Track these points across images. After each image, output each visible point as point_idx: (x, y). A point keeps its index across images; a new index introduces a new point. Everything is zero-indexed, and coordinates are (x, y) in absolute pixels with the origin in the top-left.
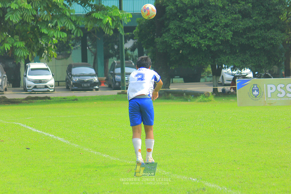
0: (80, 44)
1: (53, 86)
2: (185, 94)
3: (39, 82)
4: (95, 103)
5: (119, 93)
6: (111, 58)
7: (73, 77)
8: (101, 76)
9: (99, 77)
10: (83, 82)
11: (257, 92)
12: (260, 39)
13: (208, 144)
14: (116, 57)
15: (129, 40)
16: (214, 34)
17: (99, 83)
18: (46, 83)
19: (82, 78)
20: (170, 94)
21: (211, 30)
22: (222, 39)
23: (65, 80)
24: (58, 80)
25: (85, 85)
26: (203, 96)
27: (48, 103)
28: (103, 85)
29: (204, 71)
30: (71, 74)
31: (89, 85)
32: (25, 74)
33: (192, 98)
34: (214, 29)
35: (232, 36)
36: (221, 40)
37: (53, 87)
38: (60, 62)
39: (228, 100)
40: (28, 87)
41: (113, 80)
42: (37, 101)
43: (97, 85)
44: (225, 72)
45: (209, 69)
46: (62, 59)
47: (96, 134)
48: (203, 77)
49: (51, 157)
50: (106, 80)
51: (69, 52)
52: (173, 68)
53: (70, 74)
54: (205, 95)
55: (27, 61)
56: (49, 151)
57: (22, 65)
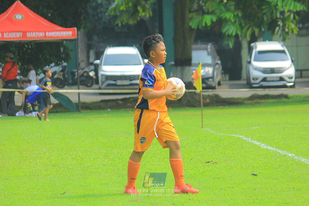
1: (292, 78)
3: (270, 72)
18: (281, 73)
24: (300, 68)
27: (285, 103)
32: (249, 60)
37: (293, 80)
38: (303, 41)
40: (253, 79)
42: (268, 101)
46: (306, 35)
49: (290, 188)
55: (254, 39)
56: (288, 180)
57: (245, 45)
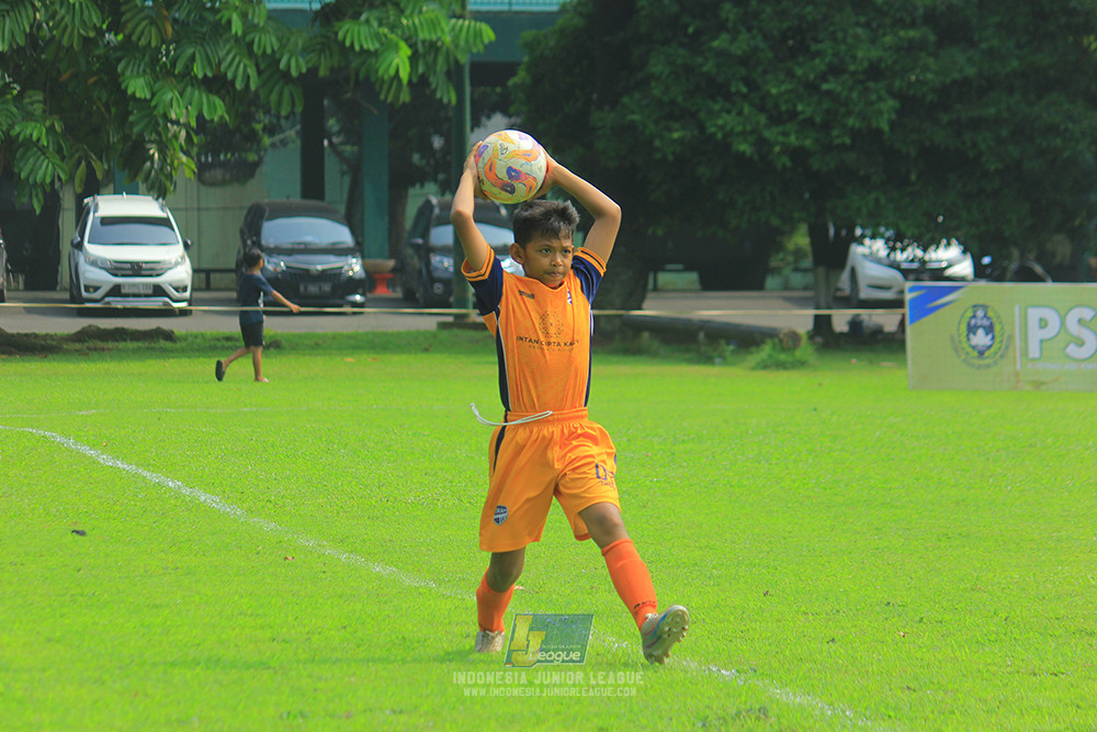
0: (299, 127)
1: (185, 289)
2: (701, 335)
3: (130, 272)
4: (350, 359)
5: (443, 326)
6: (418, 186)
7: (265, 257)
8: (376, 257)
9: (370, 257)
10: (306, 276)
11: (987, 334)
12: (1005, 132)
13: (787, 535)
14: (435, 180)
15: (489, 117)
16: (825, 106)
17: (366, 284)
18: (158, 275)
19: (300, 261)
20: (646, 335)
21: (812, 87)
22: (858, 125)
23: (233, 266)
24: (205, 265)
25: (313, 289)
26: (774, 345)
27: (165, 353)
28: (383, 292)
29: (780, 248)
30: (258, 244)
31: (327, 288)
32: (79, 239)
33: (733, 351)
34: (825, 87)
35: (894, 116)
36: (852, 129)
37: (187, 294)
38: (215, 197)
39: (871, 362)
40: (87, 288)
41: (420, 272)
42: (121, 345)
43: (360, 291)
44: (864, 256)
45: (801, 239)
46: (223, 183)
47: (350, 482)
48: (775, 271)
49: (167, 568)
50: (394, 270)
51: (252, 157)
52: (660, 232)
53: (254, 243)
54: (781, 341)
55: (93, 187)
56: (162, 546)
57: (68, 202)
